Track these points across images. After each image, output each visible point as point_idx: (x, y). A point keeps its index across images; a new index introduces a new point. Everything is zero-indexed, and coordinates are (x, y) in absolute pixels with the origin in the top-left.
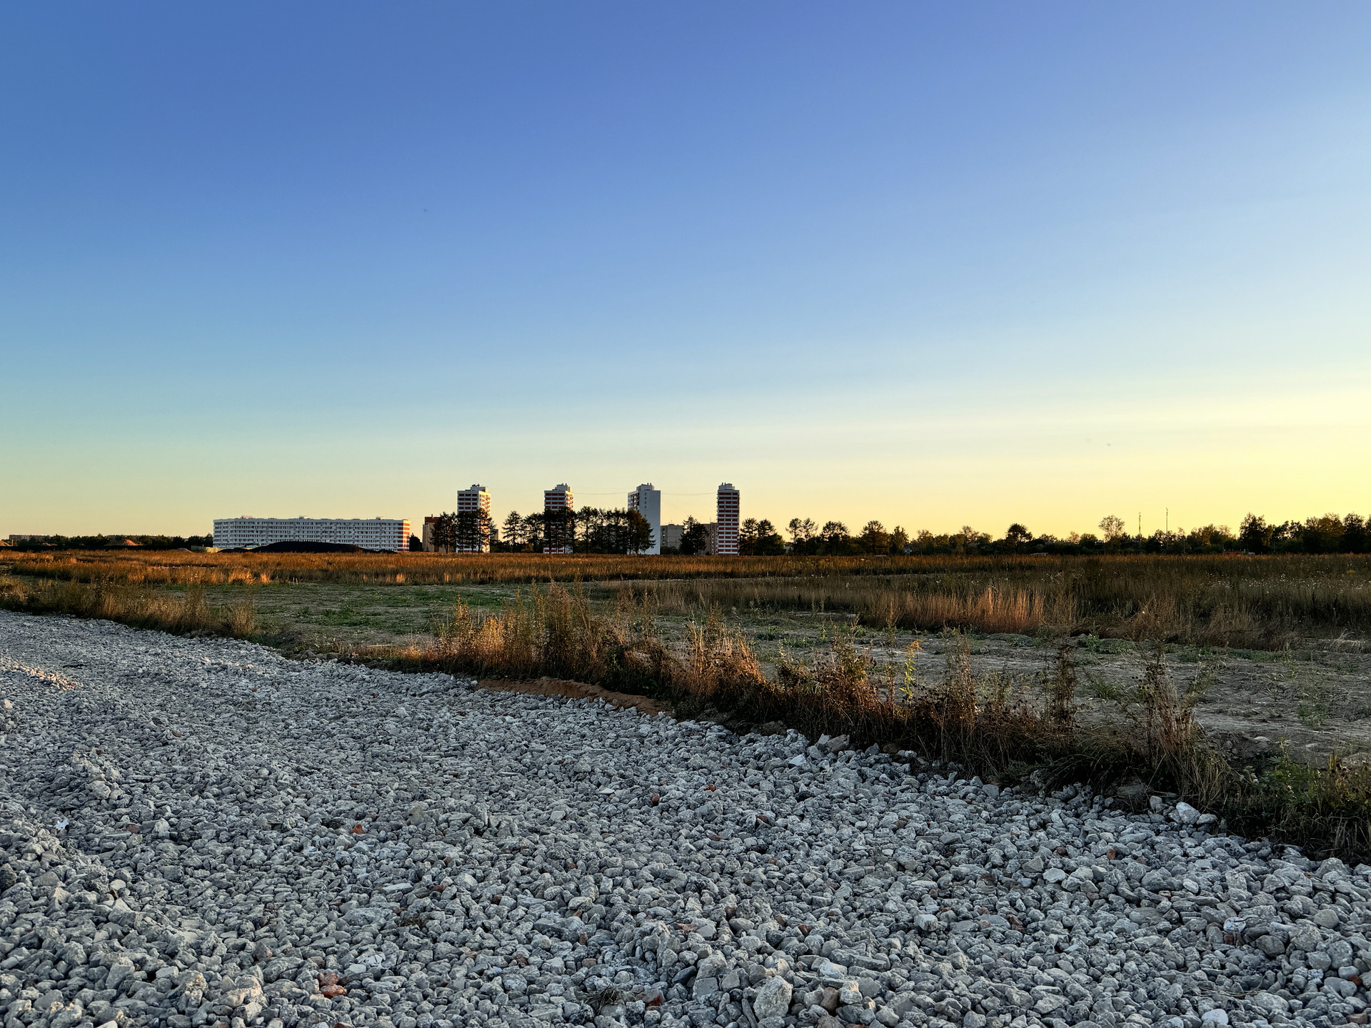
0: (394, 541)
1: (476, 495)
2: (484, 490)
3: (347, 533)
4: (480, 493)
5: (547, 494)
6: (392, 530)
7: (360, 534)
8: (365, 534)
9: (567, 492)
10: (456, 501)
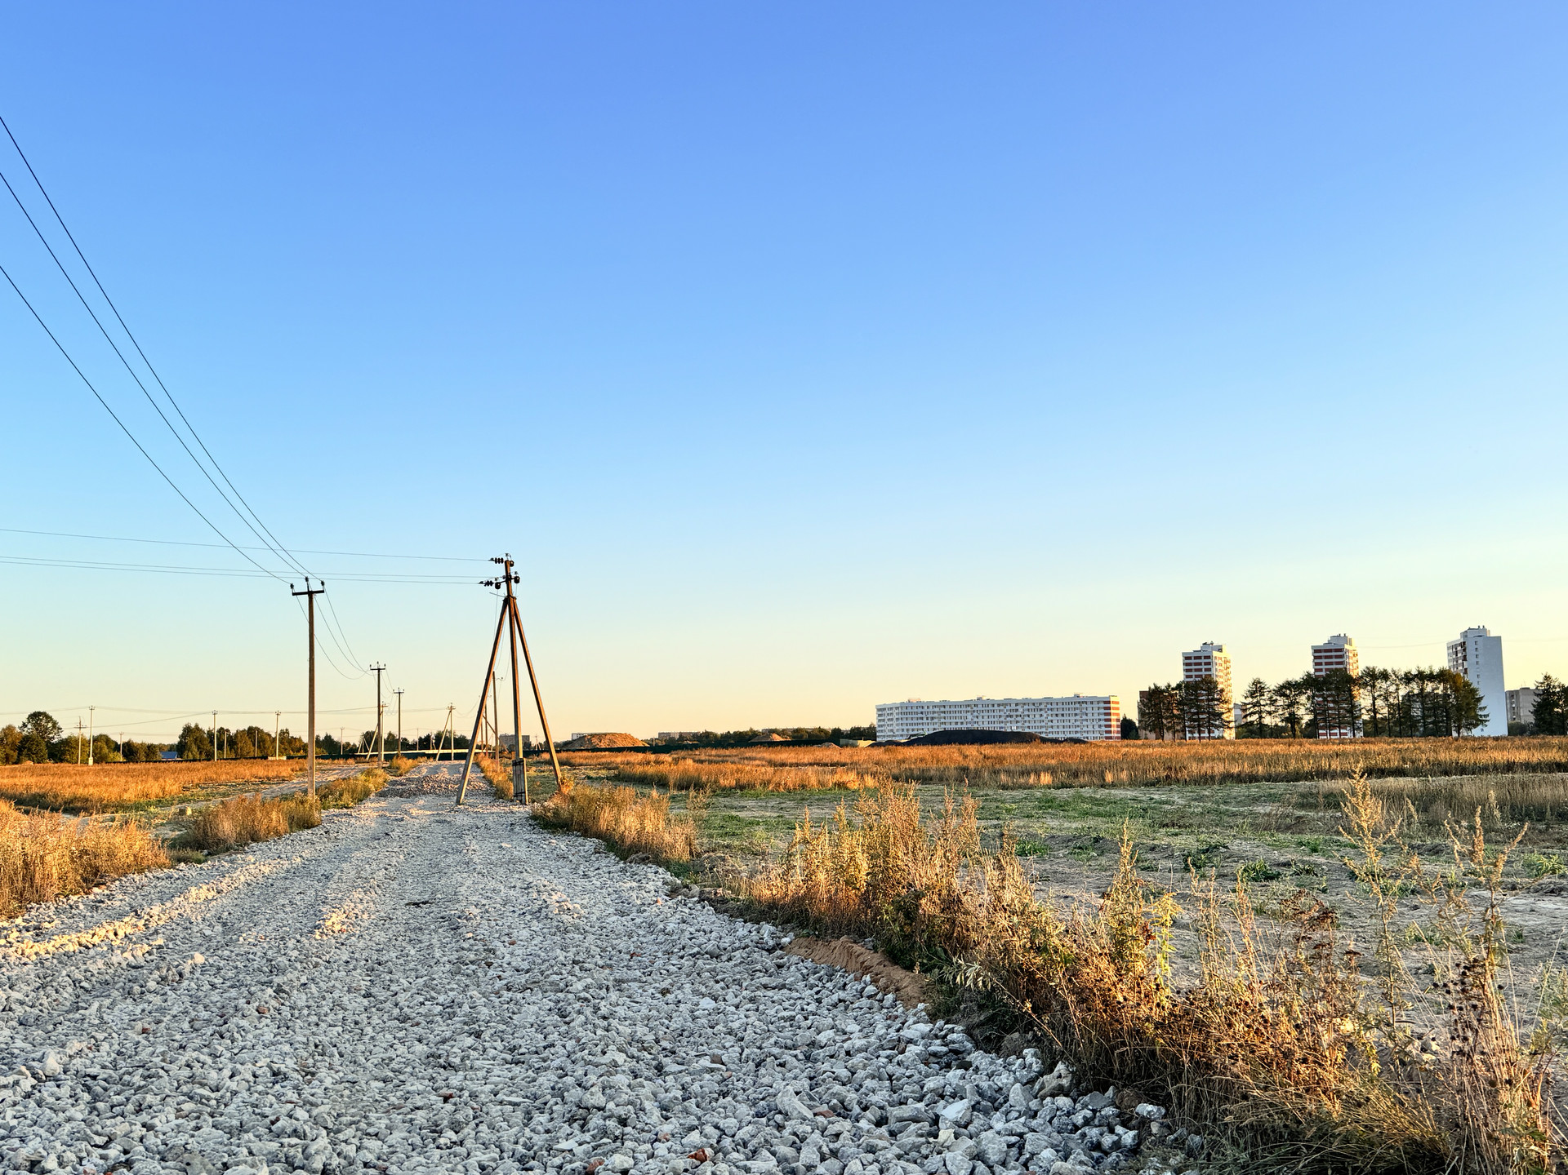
0: (1100, 726)
1: (1209, 657)
2: (1220, 650)
3: (1037, 717)
4: (1215, 654)
5: (1316, 650)
6: (1096, 711)
7: (1054, 718)
8: (1060, 718)
9: (1347, 647)
10: (1181, 667)
